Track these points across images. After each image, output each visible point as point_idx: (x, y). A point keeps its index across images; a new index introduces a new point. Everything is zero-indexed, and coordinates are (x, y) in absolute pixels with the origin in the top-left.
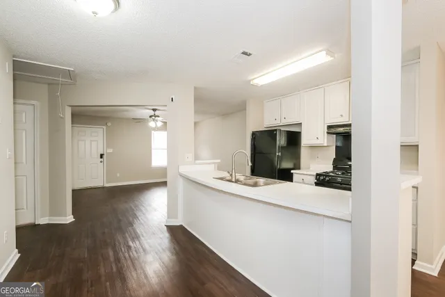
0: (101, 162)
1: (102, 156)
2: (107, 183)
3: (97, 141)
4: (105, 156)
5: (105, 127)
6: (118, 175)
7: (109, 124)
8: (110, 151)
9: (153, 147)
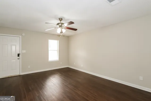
0: (18, 59)
1: (19, 55)
2: (22, 72)
3: (16, 45)
4: (20, 55)
5: (21, 36)
6: (29, 67)
7: (24, 34)
8: (24, 51)
9: (49, 49)
